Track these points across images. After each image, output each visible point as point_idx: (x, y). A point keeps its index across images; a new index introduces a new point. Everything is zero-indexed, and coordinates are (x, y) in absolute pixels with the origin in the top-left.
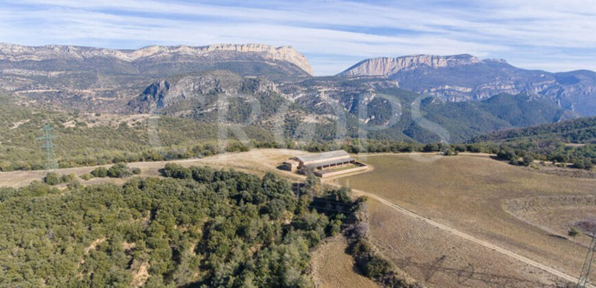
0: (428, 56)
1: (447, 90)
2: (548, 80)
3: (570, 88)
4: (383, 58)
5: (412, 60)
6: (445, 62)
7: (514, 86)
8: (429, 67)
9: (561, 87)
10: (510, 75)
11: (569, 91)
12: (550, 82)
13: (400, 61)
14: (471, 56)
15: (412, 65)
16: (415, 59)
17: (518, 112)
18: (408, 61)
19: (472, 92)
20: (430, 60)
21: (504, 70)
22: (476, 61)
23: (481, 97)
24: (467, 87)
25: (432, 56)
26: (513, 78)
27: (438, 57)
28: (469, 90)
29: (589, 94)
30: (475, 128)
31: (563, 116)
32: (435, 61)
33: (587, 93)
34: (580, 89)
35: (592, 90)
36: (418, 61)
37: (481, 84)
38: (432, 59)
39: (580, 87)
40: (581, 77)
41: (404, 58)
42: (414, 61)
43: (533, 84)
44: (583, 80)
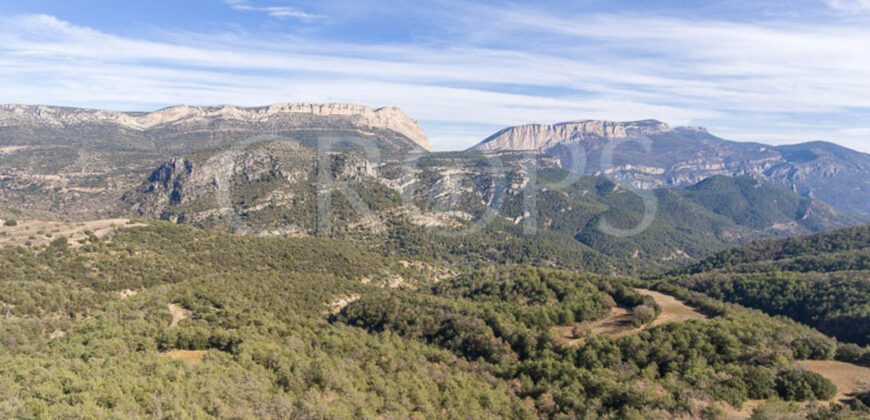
0: (599, 122)
1: (629, 171)
2: (770, 155)
3: (804, 167)
4: (534, 126)
5: (576, 128)
6: (624, 131)
7: (723, 165)
8: (600, 138)
9: (793, 167)
10: (717, 149)
11: (804, 171)
12: (774, 159)
13: (559, 129)
14: (660, 123)
15: (575, 136)
16: (580, 126)
17: (743, 203)
18: (570, 128)
19: (664, 175)
20: (601, 128)
21: (705, 142)
22: (667, 130)
23: (678, 181)
24: (657, 167)
25: (605, 122)
26: (721, 154)
27: (613, 123)
28: (660, 171)
29: (831, 175)
30: (683, 230)
31: (810, 209)
32: (609, 129)
33: (828, 174)
34: (819, 168)
35: (835, 170)
36: (584, 129)
37: (676, 162)
38: (605, 126)
39: (819, 165)
40: (818, 151)
41: (564, 125)
42: (579, 130)
43: (751, 162)
44: (822, 155)
